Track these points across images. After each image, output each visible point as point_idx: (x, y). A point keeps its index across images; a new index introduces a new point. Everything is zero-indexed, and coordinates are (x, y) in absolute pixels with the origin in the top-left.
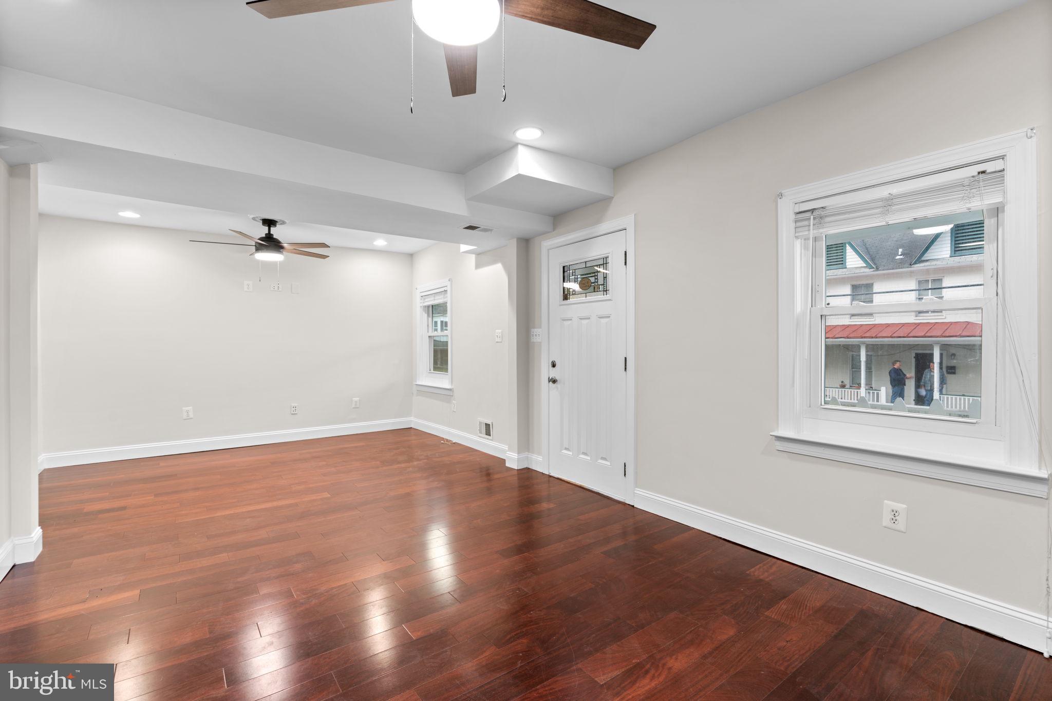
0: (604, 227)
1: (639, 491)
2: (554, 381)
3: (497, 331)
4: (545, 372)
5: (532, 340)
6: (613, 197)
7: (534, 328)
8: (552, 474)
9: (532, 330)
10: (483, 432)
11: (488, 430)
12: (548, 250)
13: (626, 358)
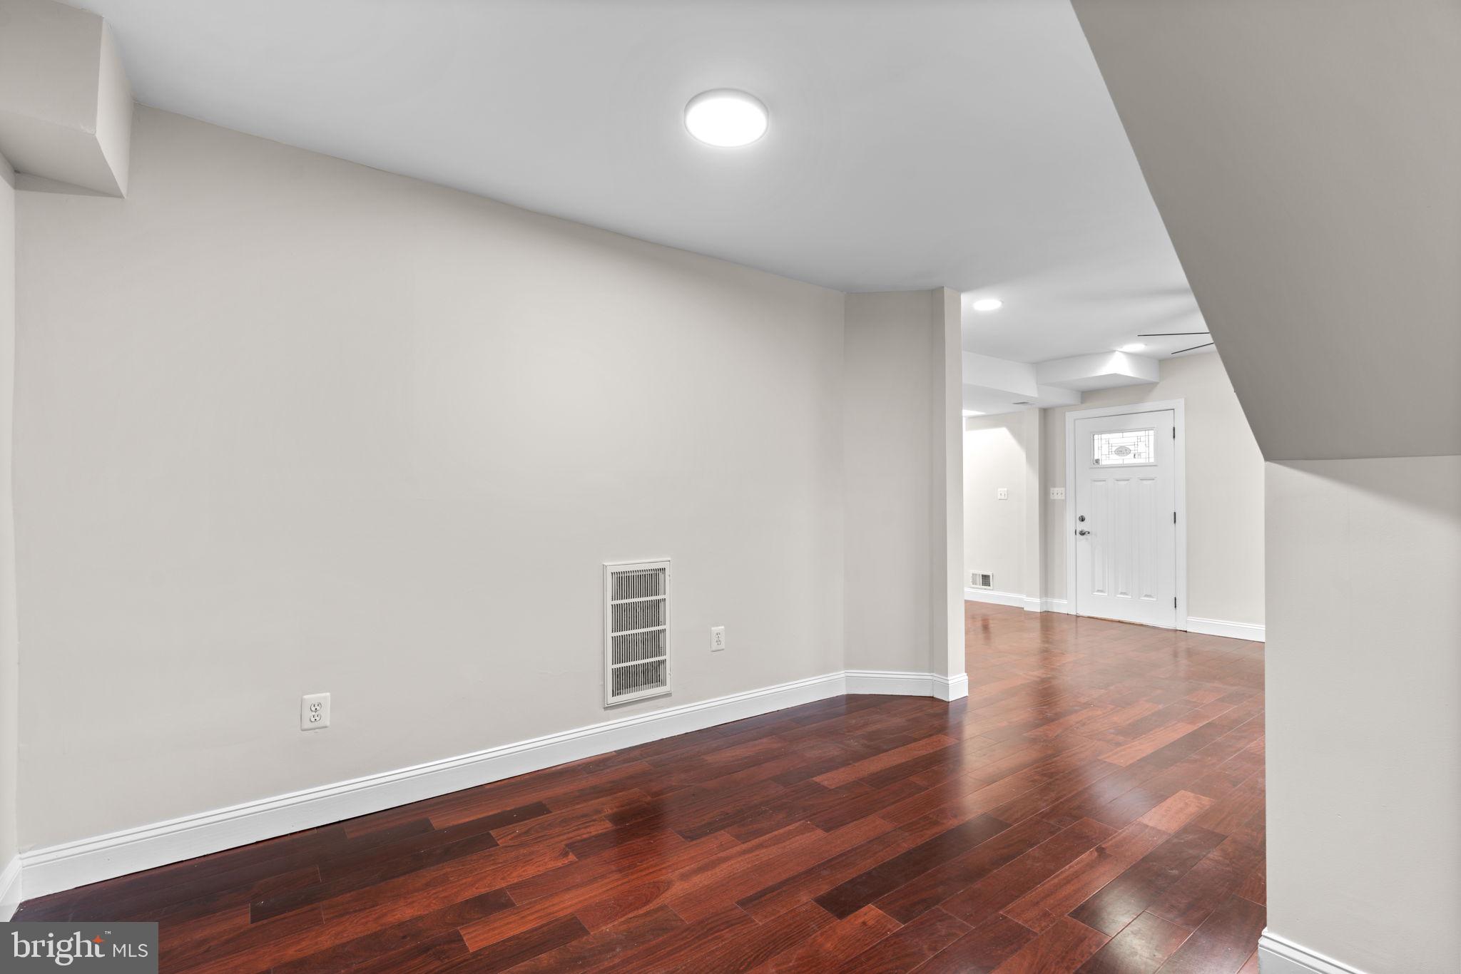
0: (1148, 406)
1: (1190, 619)
2: (1082, 533)
3: (999, 489)
4: (1070, 524)
5: (1052, 497)
6: (1157, 383)
7: (1054, 487)
8: (1081, 613)
9: (1052, 489)
10: (978, 582)
11: (986, 580)
12: (1075, 420)
13: (1175, 513)
